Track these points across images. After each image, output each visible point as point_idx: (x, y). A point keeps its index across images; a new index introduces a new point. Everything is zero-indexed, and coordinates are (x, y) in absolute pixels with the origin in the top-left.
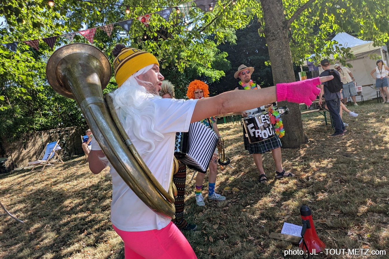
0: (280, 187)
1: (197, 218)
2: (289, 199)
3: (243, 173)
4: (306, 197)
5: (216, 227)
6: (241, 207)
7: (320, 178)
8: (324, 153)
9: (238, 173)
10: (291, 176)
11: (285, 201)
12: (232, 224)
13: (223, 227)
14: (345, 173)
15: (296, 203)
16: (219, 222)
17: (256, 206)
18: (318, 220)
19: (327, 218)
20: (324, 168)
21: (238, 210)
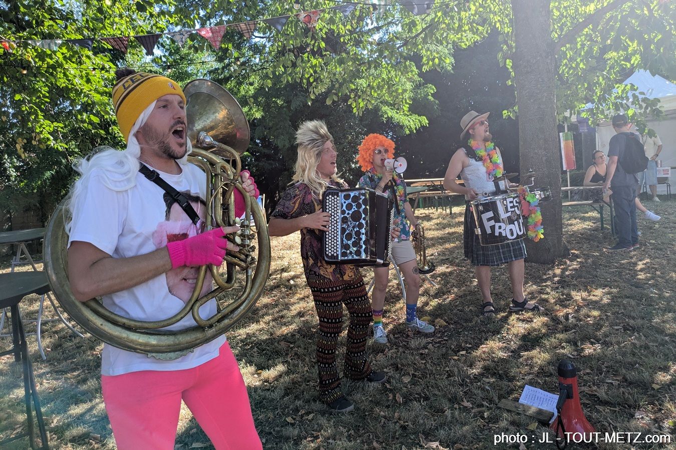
0: (517, 326)
1: (374, 362)
2: (533, 348)
3: (453, 295)
4: (563, 348)
5: (406, 380)
6: (450, 352)
7: (589, 319)
8: (596, 277)
9: (444, 294)
10: (539, 310)
11: (526, 350)
12: (434, 377)
13: (419, 382)
14: (632, 314)
15: (546, 356)
16: (413, 372)
17: (475, 354)
18: (583, 388)
19: (598, 386)
20: (596, 302)
21: (445, 356)
